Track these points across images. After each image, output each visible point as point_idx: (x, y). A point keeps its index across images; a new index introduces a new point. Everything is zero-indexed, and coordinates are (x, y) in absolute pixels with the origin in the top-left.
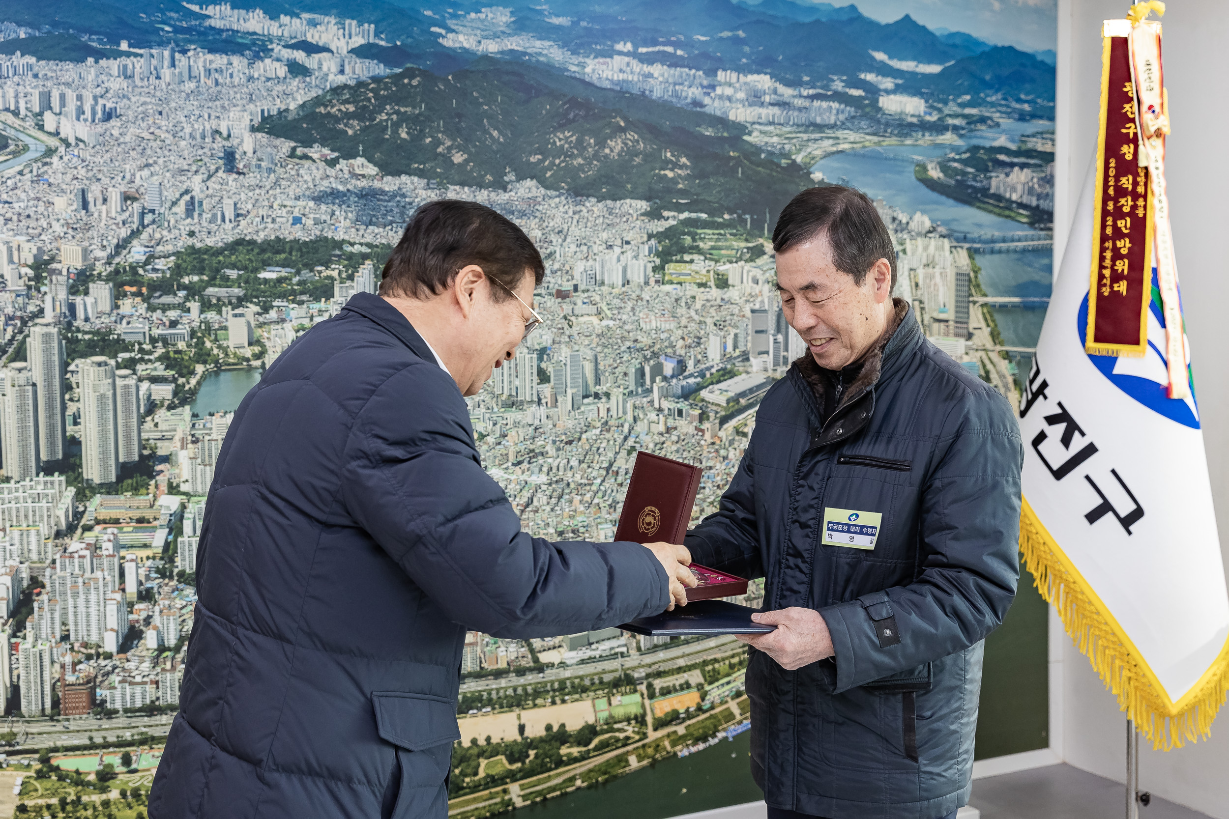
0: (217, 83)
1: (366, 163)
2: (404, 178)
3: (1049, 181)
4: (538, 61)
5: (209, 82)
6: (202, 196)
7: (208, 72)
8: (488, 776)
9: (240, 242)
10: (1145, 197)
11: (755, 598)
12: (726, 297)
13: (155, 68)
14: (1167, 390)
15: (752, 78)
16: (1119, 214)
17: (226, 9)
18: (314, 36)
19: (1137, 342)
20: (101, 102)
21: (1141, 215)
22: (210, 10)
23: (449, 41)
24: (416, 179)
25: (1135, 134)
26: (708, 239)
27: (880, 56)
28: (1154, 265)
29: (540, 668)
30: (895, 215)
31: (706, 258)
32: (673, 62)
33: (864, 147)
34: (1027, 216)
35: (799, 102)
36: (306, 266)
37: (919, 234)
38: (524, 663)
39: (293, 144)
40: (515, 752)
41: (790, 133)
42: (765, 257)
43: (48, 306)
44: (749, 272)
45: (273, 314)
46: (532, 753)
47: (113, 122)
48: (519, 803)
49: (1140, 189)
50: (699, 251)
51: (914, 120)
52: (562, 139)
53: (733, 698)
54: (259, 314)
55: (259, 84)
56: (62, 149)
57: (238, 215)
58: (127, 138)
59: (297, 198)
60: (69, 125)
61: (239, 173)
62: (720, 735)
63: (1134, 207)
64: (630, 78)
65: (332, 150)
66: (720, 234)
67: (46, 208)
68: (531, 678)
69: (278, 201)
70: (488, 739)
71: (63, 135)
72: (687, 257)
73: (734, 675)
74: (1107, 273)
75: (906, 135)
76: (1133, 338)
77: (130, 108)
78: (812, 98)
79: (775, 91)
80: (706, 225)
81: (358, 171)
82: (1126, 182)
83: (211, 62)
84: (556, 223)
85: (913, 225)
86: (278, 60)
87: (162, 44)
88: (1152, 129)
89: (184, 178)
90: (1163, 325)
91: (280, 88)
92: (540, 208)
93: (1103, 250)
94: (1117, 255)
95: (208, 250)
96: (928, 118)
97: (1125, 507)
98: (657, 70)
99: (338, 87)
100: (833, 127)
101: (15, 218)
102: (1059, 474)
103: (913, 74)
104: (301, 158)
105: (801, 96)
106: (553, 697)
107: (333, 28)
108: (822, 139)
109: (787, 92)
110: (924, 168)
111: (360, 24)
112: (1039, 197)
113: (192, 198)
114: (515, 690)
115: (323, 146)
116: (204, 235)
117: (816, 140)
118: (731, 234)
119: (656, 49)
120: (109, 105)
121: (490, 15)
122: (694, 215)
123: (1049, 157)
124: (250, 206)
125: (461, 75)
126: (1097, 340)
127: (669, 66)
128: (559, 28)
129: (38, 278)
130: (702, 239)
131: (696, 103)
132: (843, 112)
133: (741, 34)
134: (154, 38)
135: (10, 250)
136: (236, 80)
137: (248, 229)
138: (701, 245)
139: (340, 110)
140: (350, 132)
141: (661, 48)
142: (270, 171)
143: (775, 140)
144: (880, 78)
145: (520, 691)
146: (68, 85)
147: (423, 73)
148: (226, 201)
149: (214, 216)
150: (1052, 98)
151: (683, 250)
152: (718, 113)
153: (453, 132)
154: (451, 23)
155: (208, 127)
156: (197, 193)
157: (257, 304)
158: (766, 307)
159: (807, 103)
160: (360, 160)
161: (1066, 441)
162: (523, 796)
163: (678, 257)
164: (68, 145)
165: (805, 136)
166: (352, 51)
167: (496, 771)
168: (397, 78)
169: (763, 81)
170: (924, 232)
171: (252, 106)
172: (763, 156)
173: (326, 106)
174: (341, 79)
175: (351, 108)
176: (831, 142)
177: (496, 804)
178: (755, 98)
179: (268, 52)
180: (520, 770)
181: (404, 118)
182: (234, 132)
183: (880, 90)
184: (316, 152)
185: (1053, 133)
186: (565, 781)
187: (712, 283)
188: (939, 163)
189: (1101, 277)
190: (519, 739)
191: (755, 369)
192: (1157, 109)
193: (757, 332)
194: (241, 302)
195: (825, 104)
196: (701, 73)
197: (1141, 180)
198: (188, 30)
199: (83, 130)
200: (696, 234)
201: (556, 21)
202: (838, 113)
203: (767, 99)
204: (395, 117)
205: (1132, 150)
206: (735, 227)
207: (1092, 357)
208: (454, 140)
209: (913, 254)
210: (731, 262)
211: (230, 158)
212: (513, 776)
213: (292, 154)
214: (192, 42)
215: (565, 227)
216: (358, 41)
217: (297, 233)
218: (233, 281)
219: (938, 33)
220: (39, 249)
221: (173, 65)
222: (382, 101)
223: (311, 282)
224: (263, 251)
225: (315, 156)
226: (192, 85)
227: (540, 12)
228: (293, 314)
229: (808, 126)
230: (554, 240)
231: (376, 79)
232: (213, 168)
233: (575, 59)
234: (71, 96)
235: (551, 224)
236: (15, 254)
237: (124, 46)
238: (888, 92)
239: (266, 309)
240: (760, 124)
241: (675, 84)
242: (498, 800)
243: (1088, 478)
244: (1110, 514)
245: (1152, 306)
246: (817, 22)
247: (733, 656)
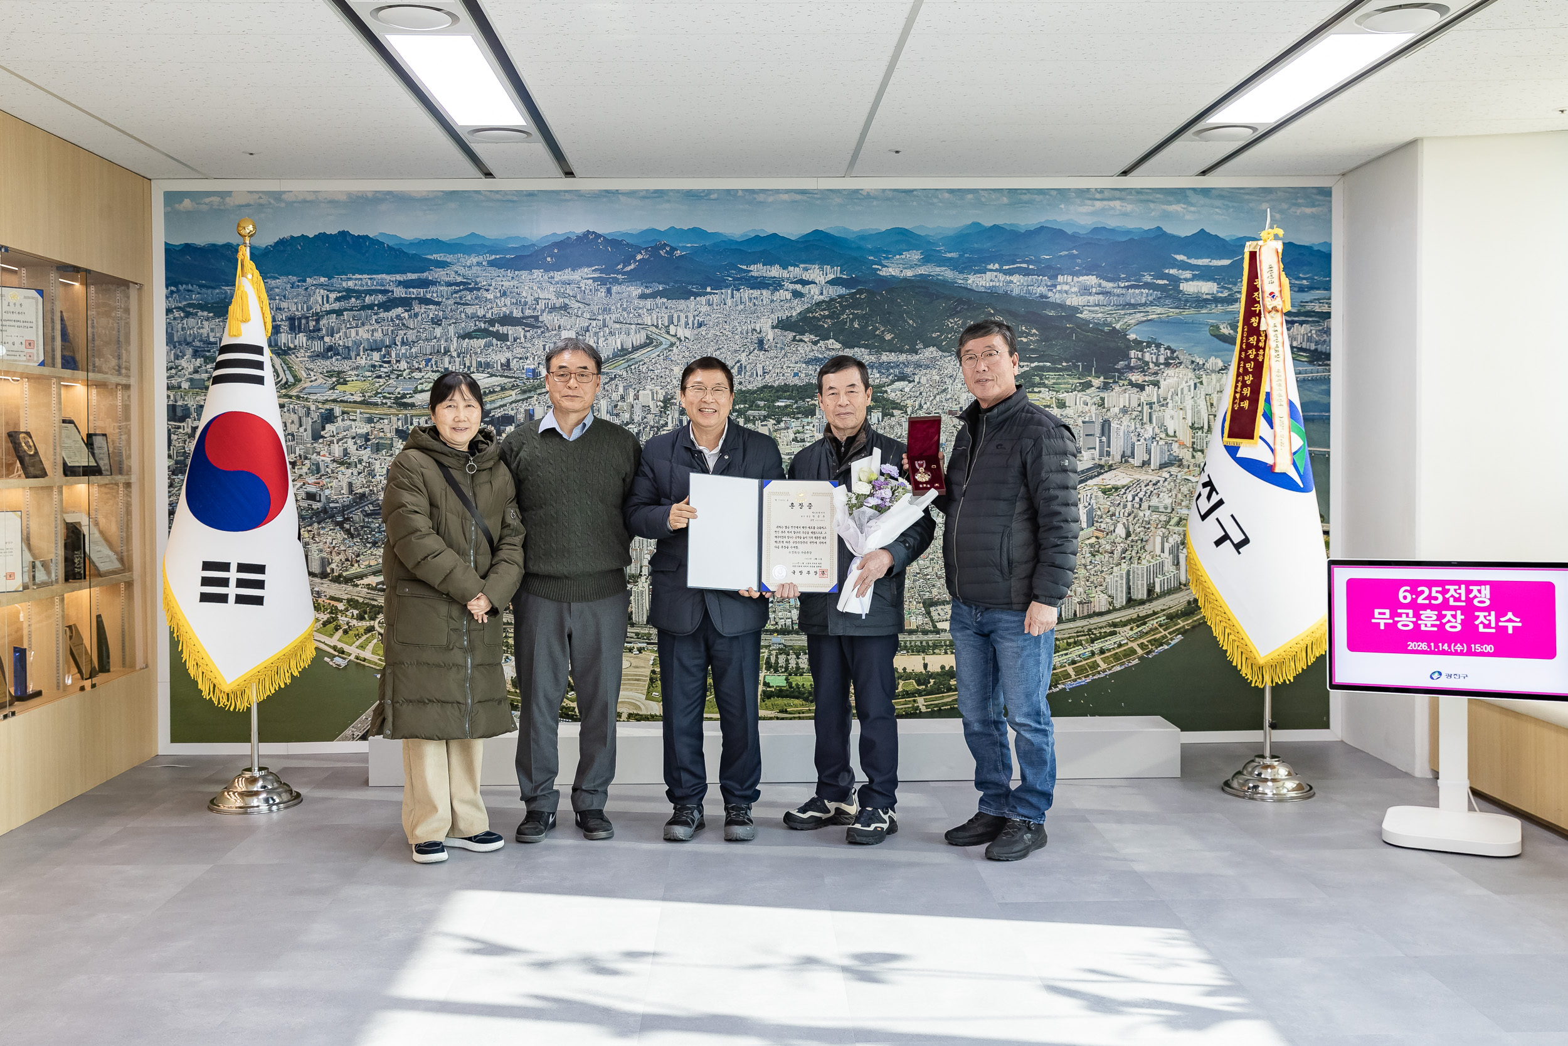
0: (755, 305)
1: (835, 342)
2: (856, 349)
3: (1327, 332)
4: (937, 279)
5: (751, 305)
6: (746, 363)
7: (750, 299)
8: (904, 690)
9: (765, 387)
10: (1264, 349)
11: (1085, 603)
12: (1064, 414)
13: (724, 300)
14: (1272, 467)
15: (1081, 278)
16: (1247, 359)
17: (760, 266)
18: (806, 276)
19: (1252, 437)
20: (697, 318)
21: (1260, 360)
22: (752, 268)
23: (884, 272)
24: (863, 350)
25: (1260, 310)
26: (1051, 378)
27: (1180, 257)
28: (1269, 391)
29: (937, 631)
30: (1194, 359)
31: (1050, 390)
32: (1026, 273)
33: (1168, 316)
34: (1306, 357)
35: (1118, 291)
36: (801, 399)
37: (1213, 371)
38: (927, 628)
39: (794, 334)
40: (922, 679)
41: (1111, 310)
42: (1093, 388)
43: (670, 421)
44: (1081, 398)
45: (782, 425)
46: (932, 681)
47: (702, 328)
48: (924, 709)
49: (1261, 344)
50: (1045, 386)
51: (1209, 297)
52: (951, 323)
53: (1069, 665)
54: (775, 424)
55: (777, 304)
56: (678, 343)
57: (765, 373)
58: (709, 336)
59: (796, 363)
60: (681, 331)
61: (765, 351)
62: (1060, 686)
63: (1257, 355)
64: (997, 285)
65: (816, 336)
66: (1060, 375)
67: (670, 373)
68: (931, 637)
69: (786, 365)
70: (904, 669)
71: (678, 336)
72: (1036, 390)
73: (1070, 650)
74: (1238, 396)
75: (1202, 307)
76: (1250, 435)
77: (711, 321)
78: (1128, 287)
79: (1100, 285)
80: (1049, 369)
81: (830, 347)
82: (1253, 340)
83: (752, 294)
84: (949, 371)
85: (1207, 365)
86: (787, 290)
87: (727, 287)
88: (1270, 308)
89: (737, 355)
90: (1272, 427)
91: (788, 305)
92: (939, 363)
93: (1237, 381)
94: (1244, 385)
95: (748, 391)
96: (1220, 295)
97: (1237, 537)
98: (1015, 278)
99: (819, 302)
100: (1145, 304)
101: (655, 378)
102: (1204, 517)
103: (1208, 267)
104: (798, 341)
105: (1119, 287)
106: (945, 650)
107: (817, 271)
108: (1135, 313)
109: (1108, 285)
110: (1218, 328)
111: (832, 267)
112: (1317, 343)
113: (741, 364)
114: (921, 643)
115: (811, 334)
116: (747, 384)
117: (1130, 314)
118: (1067, 375)
119: (1015, 266)
120: (700, 320)
121: (908, 256)
122: (1041, 364)
123: (1327, 315)
124: (771, 368)
125: (890, 290)
126: (1229, 436)
127: (1023, 276)
128: (951, 259)
129: (665, 407)
130: (1046, 378)
131: (1042, 296)
132: (1151, 295)
133: (1075, 252)
134: (722, 284)
135: (653, 393)
136: (765, 302)
137: (769, 380)
138: (1046, 382)
139: (820, 314)
140: (826, 326)
141: (1019, 265)
142: (782, 349)
143: (1100, 315)
144: (1180, 271)
145: (924, 643)
146: (681, 311)
147: (867, 291)
148: (758, 365)
149: (752, 373)
150: (1329, 275)
151: (1034, 385)
152: (1058, 301)
153: (884, 323)
154: (884, 262)
155: (750, 328)
156: (743, 362)
157: (773, 419)
158: (1094, 420)
159: (1124, 291)
160: (831, 341)
161: (1209, 498)
162: (926, 706)
163: (1030, 390)
164: (681, 341)
165: (1123, 312)
166: (827, 282)
167: (909, 688)
168: (853, 295)
169: (1092, 280)
170: (1217, 370)
171: (773, 315)
172: (1091, 326)
173: (813, 313)
174: (822, 298)
175: (827, 313)
176: (1142, 314)
177: (909, 708)
178: (1085, 290)
179: (781, 286)
180: (924, 690)
181: (856, 316)
182: (764, 329)
183: (1181, 279)
184: (806, 338)
185: (1330, 299)
186: (953, 701)
187: (1054, 405)
188: (1229, 324)
189: (1235, 398)
190: (924, 672)
191: (1085, 458)
192: (1277, 294)
193: (1086, 435)
194: (765, 418)
195: (1137, 291)
196: (1046, 278)
197: (1262, 338)
198: (738, 279)
199: (688, 333)
200: (1043, 375)
201: (949, 255)
202: (1147, 296)
203: (1094, 290)
204: (851, 316)
205: (1257, 321)
206: (1071, 371)
207: (1225, 446)
208: (884, 327)
209: (1208, 384)
210: (1068, 392)
211: (761, 343)
212: (920, 693)
213: (794, 340)
214: (742, 285)
215: (955, 373)
216: (831, 276)
217: (796, 381)
218: (762, 407)
219: (1227, 239)
220: (666, 392)
221: (733, 297)
222: (844, 308)
223: (804, 408)
224: (777, 391)
225: (806, 340)
226: (742, 307)
227: (939, 251)
228: (793, 425)
229: (1125, 305)
230: (948, 382)
231: (840, 296)
232: (752, 348)
233: (961, 276)
234: (683, 316)
235: (946, 372)
236: (655, 395)
237: (709, 289)
238: (1187, 280)
239: (779, 422)
240: (1089, 306)
241: (1028, 286)
242: (910, 706)
243: (1217, 519)
244: (1228, 541)
245: (1265, 415)
246: (1132, 240)
247: (1069, 638)
